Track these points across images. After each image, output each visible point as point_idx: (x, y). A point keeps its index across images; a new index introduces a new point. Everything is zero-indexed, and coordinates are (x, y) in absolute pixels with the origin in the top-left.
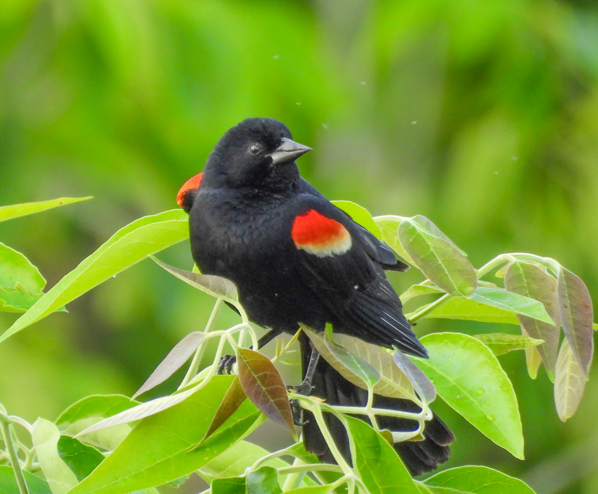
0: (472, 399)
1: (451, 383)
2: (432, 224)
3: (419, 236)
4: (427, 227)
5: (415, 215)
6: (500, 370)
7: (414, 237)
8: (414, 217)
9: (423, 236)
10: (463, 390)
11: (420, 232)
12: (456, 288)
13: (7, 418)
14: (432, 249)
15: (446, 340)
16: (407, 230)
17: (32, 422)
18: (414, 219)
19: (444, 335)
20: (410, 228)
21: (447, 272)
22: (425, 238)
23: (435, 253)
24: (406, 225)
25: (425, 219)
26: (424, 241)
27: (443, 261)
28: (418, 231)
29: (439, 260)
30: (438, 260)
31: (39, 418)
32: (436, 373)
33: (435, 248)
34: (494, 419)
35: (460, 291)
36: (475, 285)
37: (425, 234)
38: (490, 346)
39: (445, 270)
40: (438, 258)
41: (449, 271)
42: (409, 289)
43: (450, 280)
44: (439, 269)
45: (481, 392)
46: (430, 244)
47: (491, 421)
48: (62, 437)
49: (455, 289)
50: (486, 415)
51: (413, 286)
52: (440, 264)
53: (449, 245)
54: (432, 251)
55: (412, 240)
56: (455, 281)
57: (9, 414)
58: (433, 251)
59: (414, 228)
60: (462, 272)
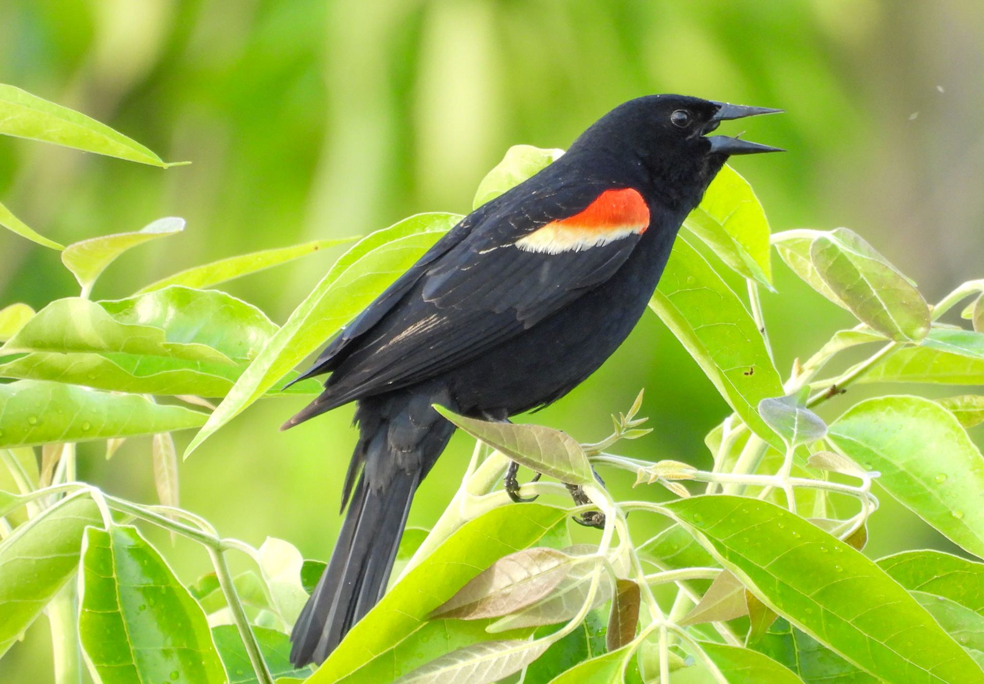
0: (929, 489)
1: (897, 468)
2: (862, 241)
3: (842, 256)
4: (855, 245)
5: (835, 228)
6: (968, 445)
7: (835, 259)
8: (835, 231)
9: (848, 257)
10: (916, 478)
11: (844, 252)
12: (900, 330)
13: (219, 542)
14: (862, 276)
15: (889, 407)
16: (824, 251)
17: (258, 546)
18: (834, 234)
19: (886, 400)
20: (829, 246)
21: (885, 308)
22: (850, 260)
23: (866, 281)
24: (822, 242)
25: (852, 234)
26: (850, 264)
27: (878, 292)
28: (841, 250)
29: (874, 291)
30: (871, 291)
31: (268, 538)
32: (876, 455)
33: (866, 274)
34: (963, 517)
35: (906, 333)
36: (929, 326)
37: (851, 254)
38: (957, 414)
39: (883, 304)
40: (872, 289)
41: (889, 306)
42: (833, 338)
43: (891, 320)
44: (875, 305)
45: (943, 478)
46: (859, 268)
47: (958, 519)
48: (305, 563)
49: (898, 332)
50: (951, 512)
51: (837, 333)
52: (875, 296)
53: (887, 267)
54: (862, 279)
55: (831, 263)
56: (897, 320)
57: (221, 537)
58: (865, 278)
59: (834, 246)
60: (907, 306)
